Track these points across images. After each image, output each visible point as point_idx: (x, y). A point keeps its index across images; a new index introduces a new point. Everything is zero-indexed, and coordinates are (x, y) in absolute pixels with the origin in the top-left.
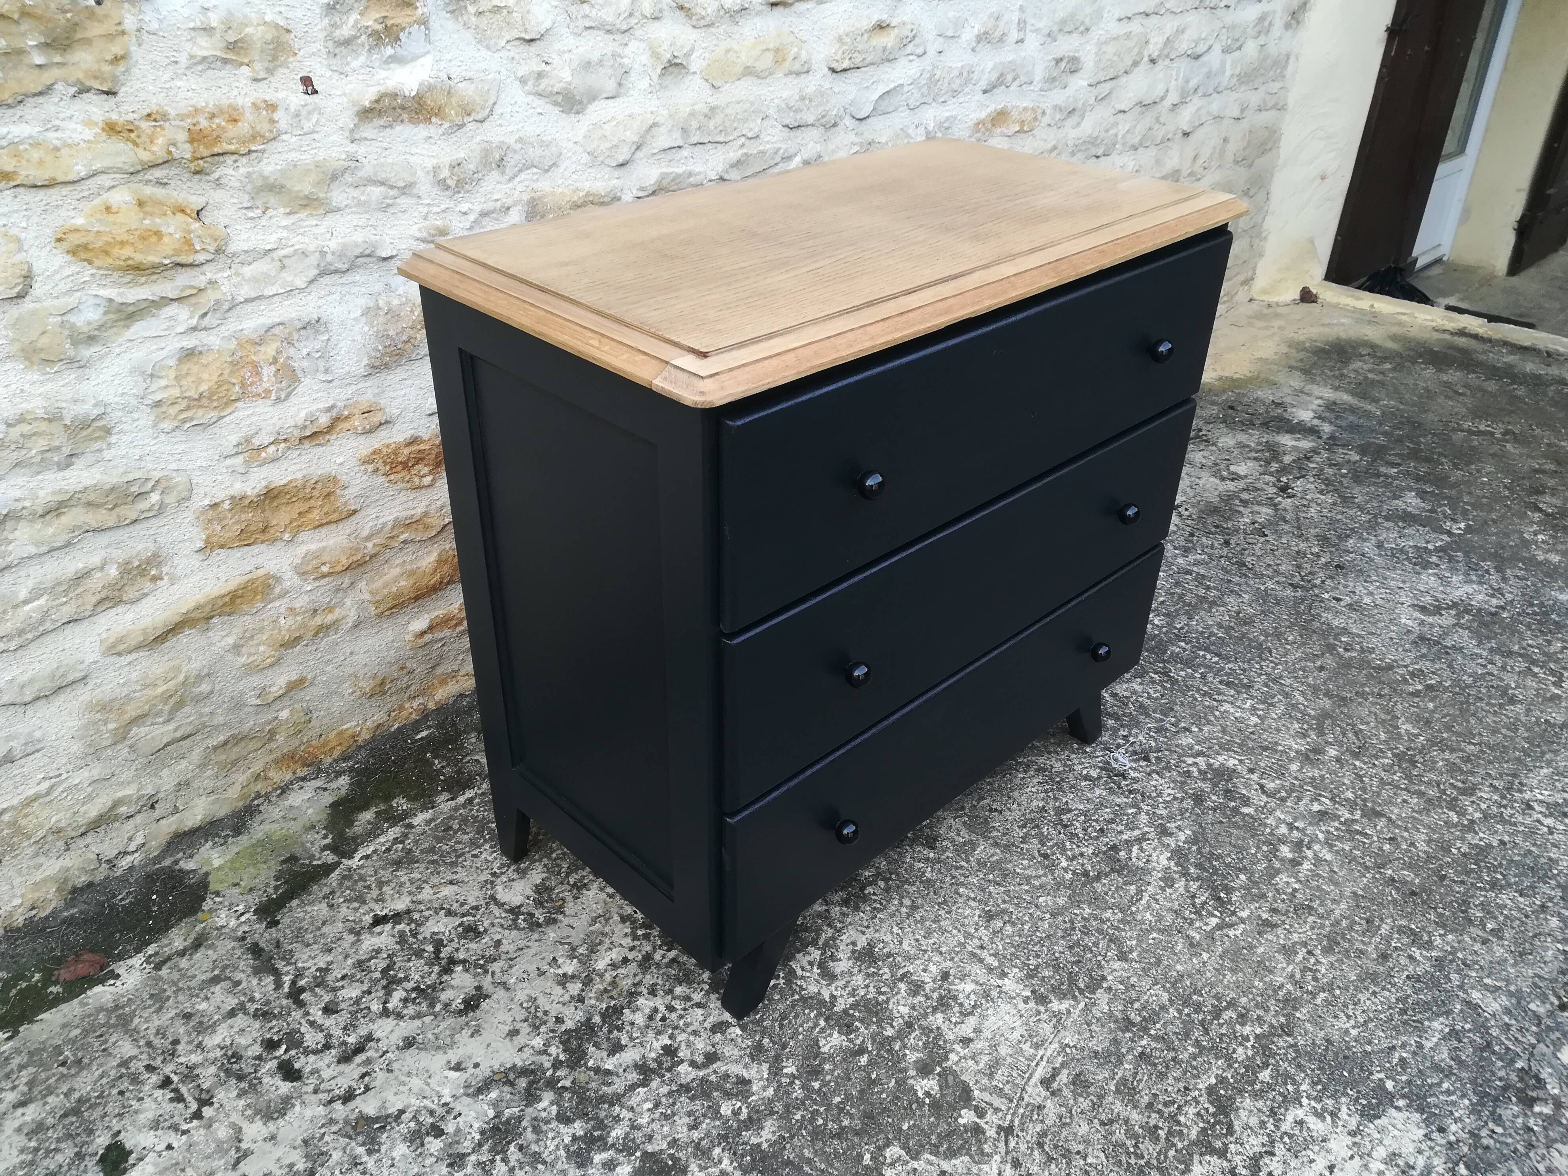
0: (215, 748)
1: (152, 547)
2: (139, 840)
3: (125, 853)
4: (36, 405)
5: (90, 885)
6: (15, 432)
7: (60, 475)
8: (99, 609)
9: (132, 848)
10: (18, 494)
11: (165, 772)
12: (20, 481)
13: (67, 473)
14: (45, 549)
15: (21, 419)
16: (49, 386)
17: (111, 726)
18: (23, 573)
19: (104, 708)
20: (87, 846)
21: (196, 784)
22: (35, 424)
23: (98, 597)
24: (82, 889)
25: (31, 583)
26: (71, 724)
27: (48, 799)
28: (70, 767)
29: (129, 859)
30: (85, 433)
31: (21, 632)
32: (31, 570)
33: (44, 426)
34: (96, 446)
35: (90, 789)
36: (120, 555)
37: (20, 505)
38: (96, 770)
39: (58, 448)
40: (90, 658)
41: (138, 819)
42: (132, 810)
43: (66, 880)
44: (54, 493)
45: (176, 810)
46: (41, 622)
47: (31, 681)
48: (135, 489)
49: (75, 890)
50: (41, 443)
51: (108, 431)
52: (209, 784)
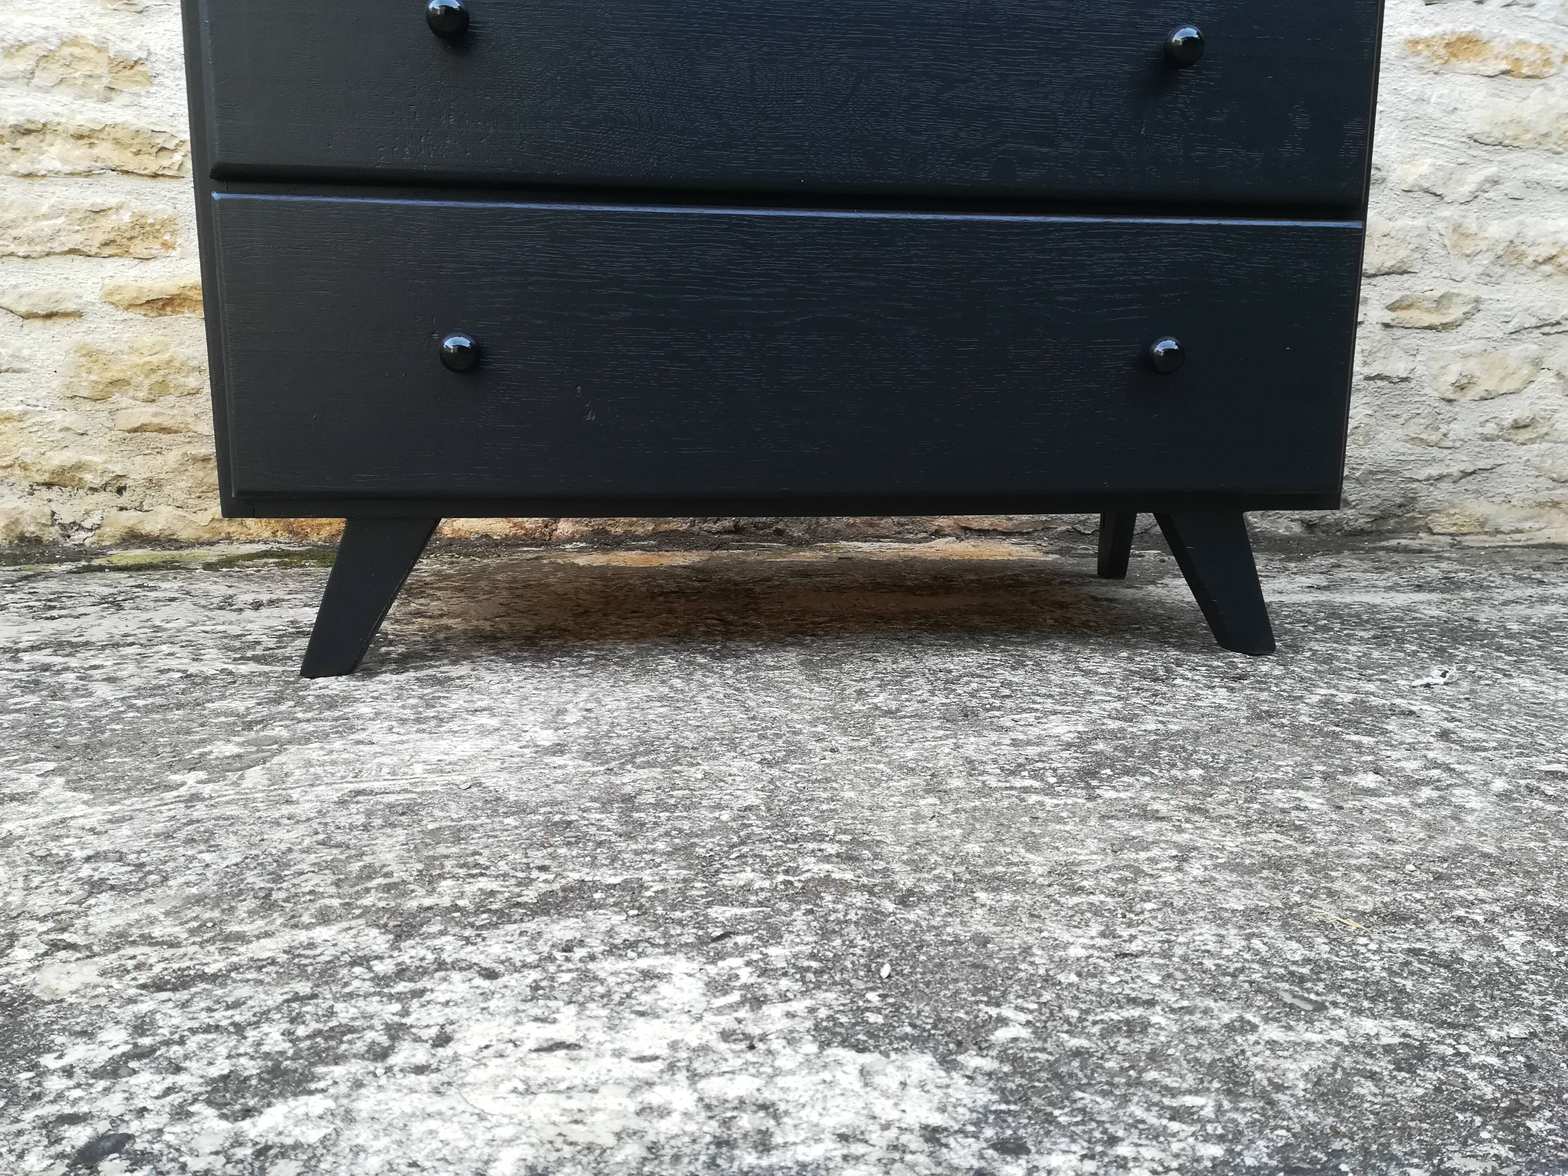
0: (195, 459)
1: (170, 211)
2: (95, 519)
3: (81, 528)
4: (89, 33)
5: (38, 540)
6: (66, 51)
7: (99, 106)
8: (107, 251)
9: (87, 524)
10: (58, 109)
11: (139, 459)
12: (65, 99)
13: (105, 106)
14: (68, 169)
15: (75, 41)
16: (105, 20)
17: (93, 377)
18: (50, 189)
19: (89, 354)
20: (50, 501)
21: (167, 489)
22: (86, 50)
23: (107, 237)
24: (29, 540)
25: (53, 200)
26: (57, 357)
27: (20, 425)
28: (48, 403)
29: (83, 534)
30: (128, 73)
31: (31, 241)
32: (58, 189)
33: (92, 54)
34: (136, 89)
35: (60, 435)
36: (137, 206)
37: (57, 119)
38: (69, 418)
39: (100, 77)
40: (88, 297)
41: (101, 497)
42: (98, 482)
43: (16, 522)
44: (88, 120)
45: (140, 508)
46: (51, 239)
47: (29, 294)
48: (160, 141)
49: (22, 538)
50: (86, 68)
51: (150, 79)
52: (180, 496)
